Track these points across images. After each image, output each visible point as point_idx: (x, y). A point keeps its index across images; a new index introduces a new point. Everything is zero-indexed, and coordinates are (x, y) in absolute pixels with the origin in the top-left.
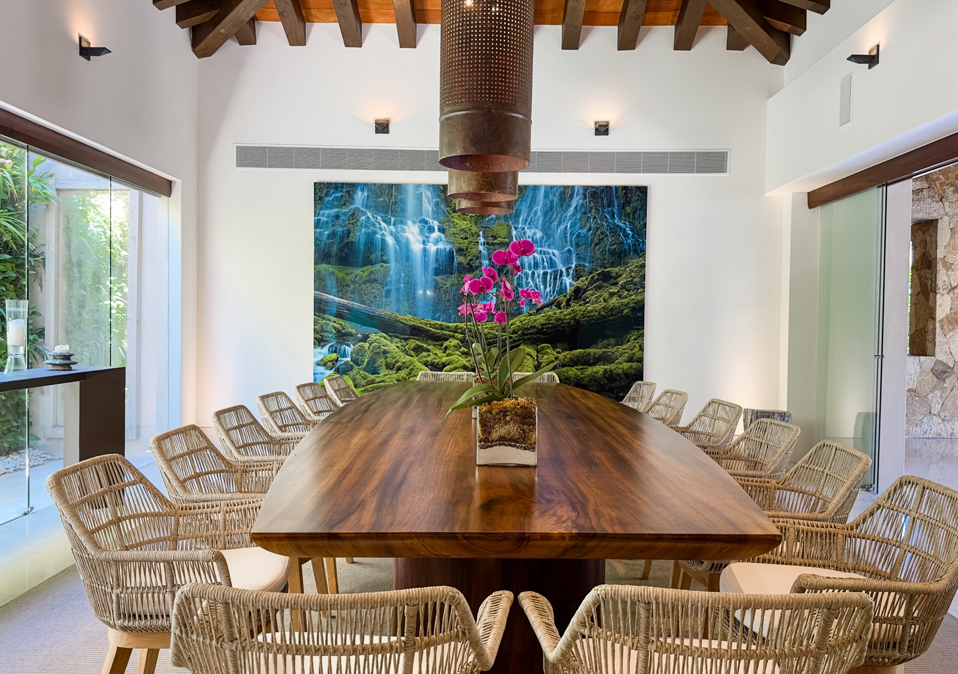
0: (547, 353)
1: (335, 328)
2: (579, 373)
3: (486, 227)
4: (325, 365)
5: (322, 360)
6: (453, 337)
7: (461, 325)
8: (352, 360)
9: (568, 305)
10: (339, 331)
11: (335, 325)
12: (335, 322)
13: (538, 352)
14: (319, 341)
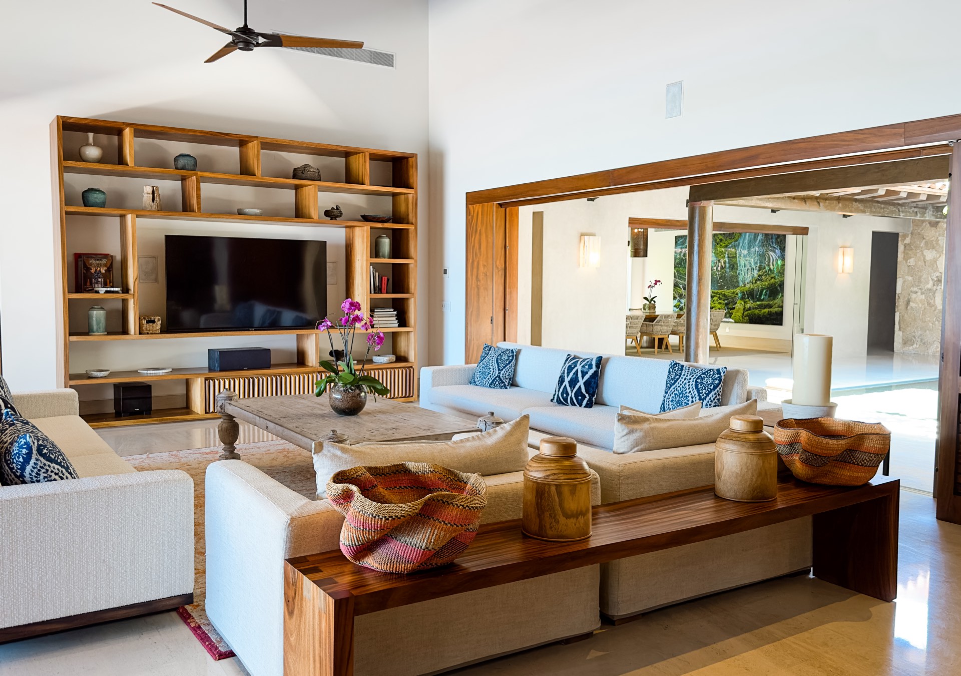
0: (747, 303)
1: (679, 293)
2: (759, 312)
4: (675, 307)
5: (675, 305)
6: (716, 296)
7: (719, 291)
9: (756, 282)
13: (745, 303)
14: (675, 298)
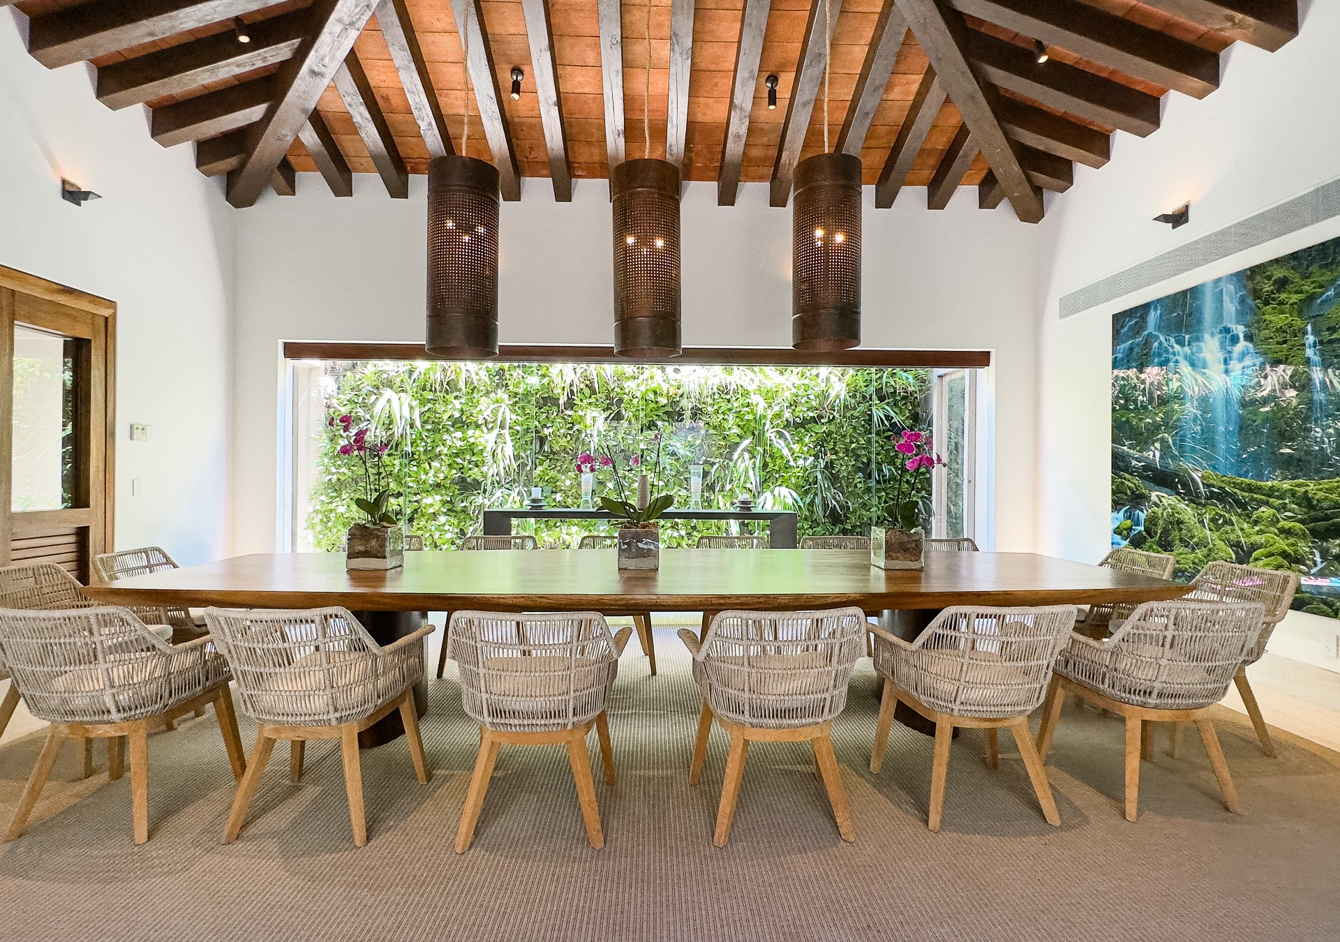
1: (1130, 488)
3: (1318, 315)
4: (1120, 534)
5: (1118, 527)
8: (1145, 530)
10: (1133, 493)
11: (1130, 484)
12: (1129, 481)
14: (1116, 505)
